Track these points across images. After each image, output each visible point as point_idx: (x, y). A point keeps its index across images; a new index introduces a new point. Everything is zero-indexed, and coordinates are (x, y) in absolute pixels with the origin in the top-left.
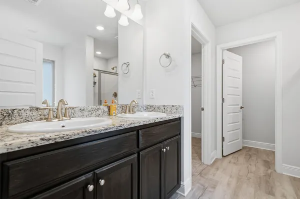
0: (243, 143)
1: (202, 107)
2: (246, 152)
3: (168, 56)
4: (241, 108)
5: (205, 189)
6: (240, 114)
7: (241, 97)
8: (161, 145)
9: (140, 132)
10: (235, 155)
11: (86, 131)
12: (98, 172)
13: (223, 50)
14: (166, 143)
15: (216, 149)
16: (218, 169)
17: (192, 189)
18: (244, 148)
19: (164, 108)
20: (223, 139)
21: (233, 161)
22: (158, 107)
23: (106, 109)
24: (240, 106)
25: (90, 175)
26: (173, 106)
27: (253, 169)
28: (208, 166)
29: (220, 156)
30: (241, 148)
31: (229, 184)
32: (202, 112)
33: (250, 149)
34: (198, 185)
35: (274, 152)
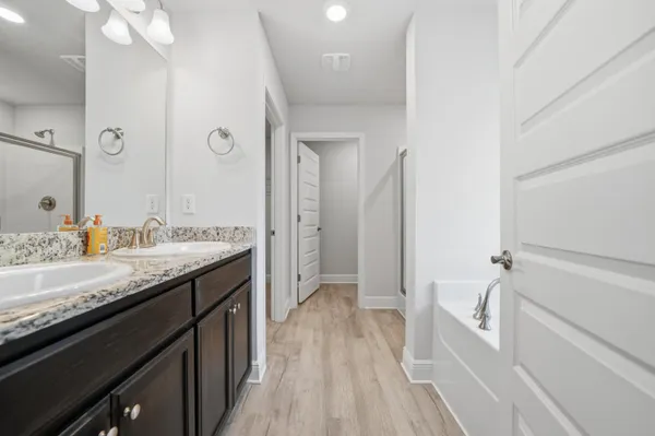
0: (321, 279)
1: (273, 229)
2: (323, 291)
3: (225, 135)
4: (319, 229)
5: (286, 360)
6: (317, 238)
7: (318, 213)
8: (228, 302)
9: (198, 282)
10: (313, 298)
11: (94, 297)
12: (119, 393)
13: (298, 142)
14: (233, 296)
15: (290, 293)
16: (296, 324)
17: (268, 367)
18: (322, 286)
19: (218, 234)
20: (299, 277)
21: (312, 307)
22: (204, 232)
23: (76, 240)
24: (316, 227)
25: (103, 406)
26: (236, 228)
27: (337, 311)
28: (282, 323)
29: (295, 305)
30: (318, 287)
31: (315, 342)
32: (272, 237)
33: (328, 285)
34: (275, 358)
35: (356, 285)
